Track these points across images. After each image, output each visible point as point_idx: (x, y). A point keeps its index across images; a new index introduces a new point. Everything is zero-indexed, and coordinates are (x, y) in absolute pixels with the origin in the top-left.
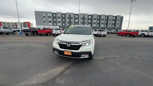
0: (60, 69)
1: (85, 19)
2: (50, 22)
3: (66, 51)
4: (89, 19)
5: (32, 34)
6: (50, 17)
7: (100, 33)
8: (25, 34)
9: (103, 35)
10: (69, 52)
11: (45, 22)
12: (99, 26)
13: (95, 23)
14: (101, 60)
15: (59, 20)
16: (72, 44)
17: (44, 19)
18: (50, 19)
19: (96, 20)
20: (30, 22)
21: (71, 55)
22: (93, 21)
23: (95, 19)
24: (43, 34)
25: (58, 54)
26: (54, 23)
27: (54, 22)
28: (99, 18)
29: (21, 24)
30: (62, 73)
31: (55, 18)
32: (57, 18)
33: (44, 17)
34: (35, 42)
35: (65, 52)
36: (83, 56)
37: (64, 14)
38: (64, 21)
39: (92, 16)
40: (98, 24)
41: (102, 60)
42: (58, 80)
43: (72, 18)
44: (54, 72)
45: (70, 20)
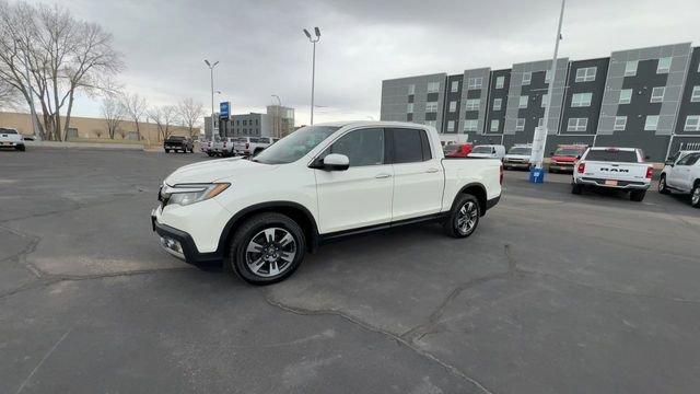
2: (431, 116)
6: (433, 97)
15: (473, 104)
17: (411, 108)
18: (432, 104)
26: (449, 120)
27: (448, 116)
31: (457, 96)
32: (464, 95)
33: (411, 99)
37: (506, 73)
45: (535, 102)
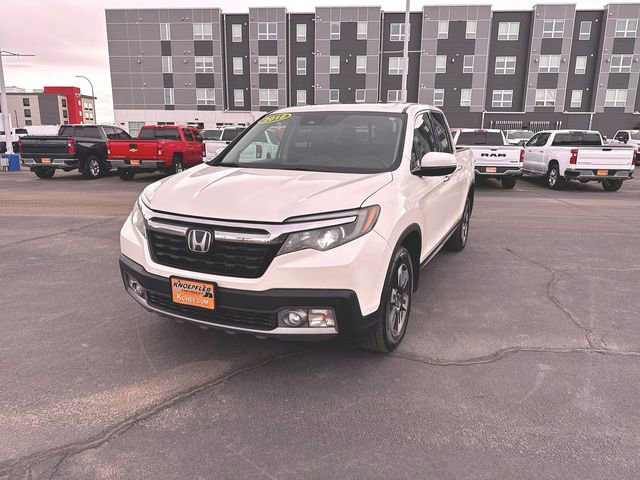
0: (139, 396)
1: (469, 46)
2: (205, 81)
3: (182, 282)
4: (498, 48)
5: (76, 172)
6: (203, 48)
7: (573, 160)
8: (33, 169)
9: (599, 180)
10: (201, 285)
11: (168, 81)
12: (589, 101)
13: (548, 80)
14: (458, 364)
15: (268, 63)
16: (219, 235)
17: (168, 65)
18: (204, 59)
19: (558, 52)
20: (78, 90)
21: (212, 307)
22: (536, 63)
23: (551, 47)
24: (137, 170)
25: (144, 302)
26: (235, 87)
27: (233, 82)
28: (585, 34)
29: (26, 103)
30: (133, 424)
31: (242, 49)
32: (253, 47)
33: (166, 48)
34: (74, 221)
35: (174, 288)
36: (293, 317)
37: (307, 19)
38: (301, 70)
39: (526, 19)
40: (574, 82)
41: (467, 364)
42: (88, 457)
43: (361, 48)
44: (89, 411)
45: (348, 66)
